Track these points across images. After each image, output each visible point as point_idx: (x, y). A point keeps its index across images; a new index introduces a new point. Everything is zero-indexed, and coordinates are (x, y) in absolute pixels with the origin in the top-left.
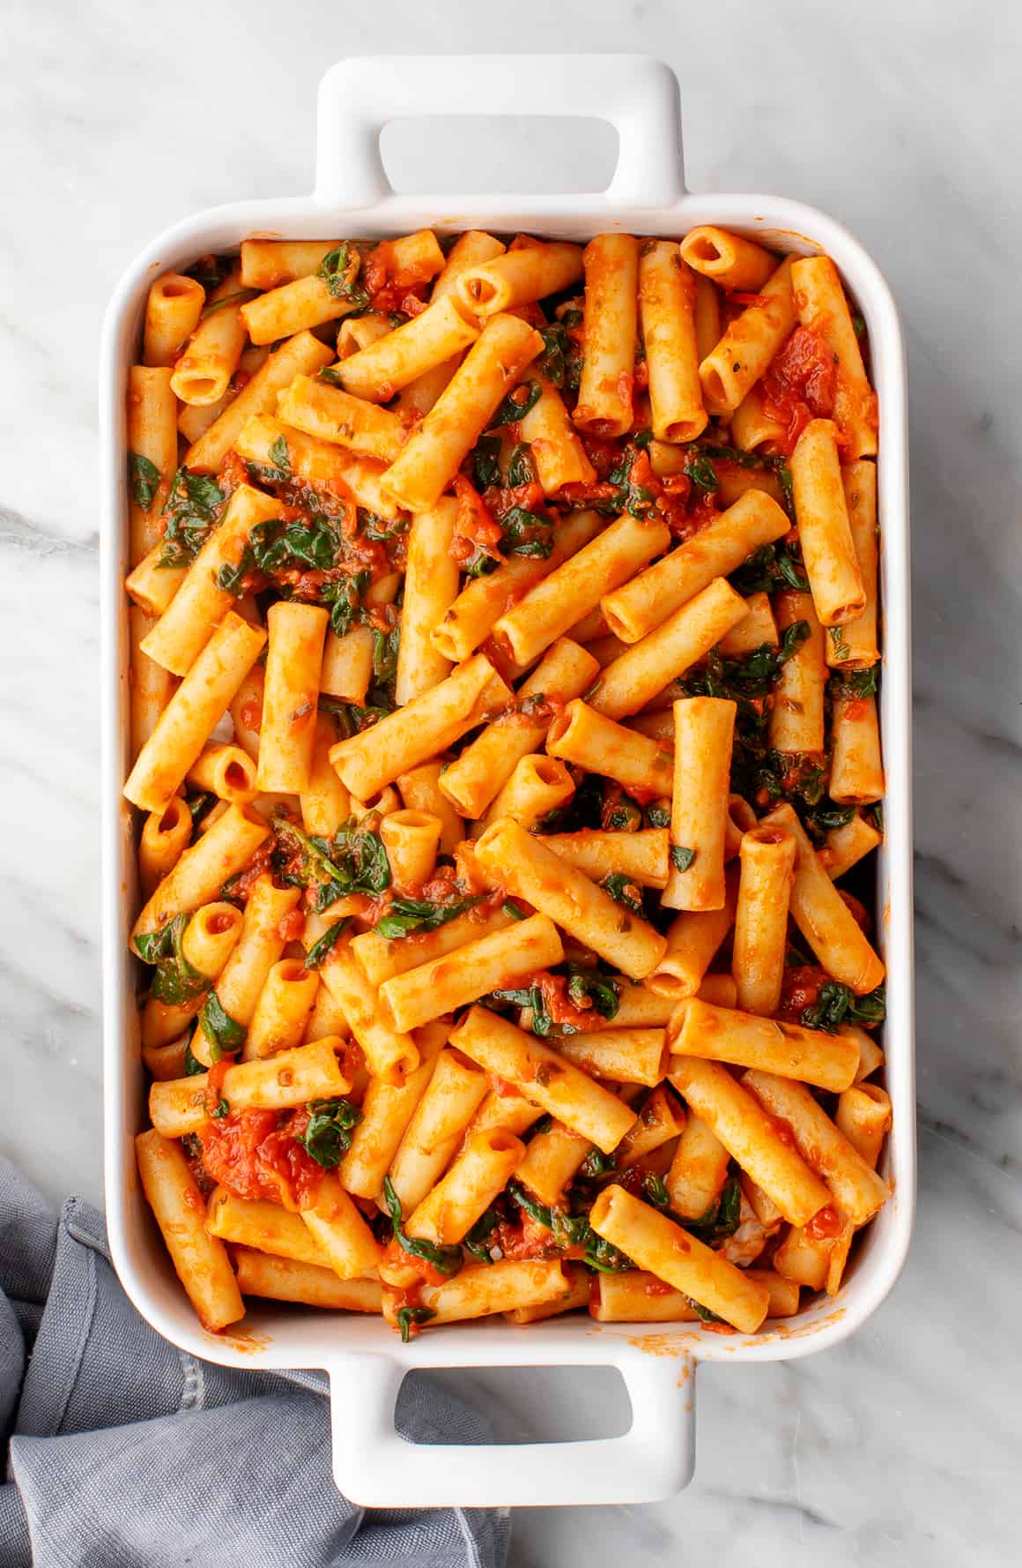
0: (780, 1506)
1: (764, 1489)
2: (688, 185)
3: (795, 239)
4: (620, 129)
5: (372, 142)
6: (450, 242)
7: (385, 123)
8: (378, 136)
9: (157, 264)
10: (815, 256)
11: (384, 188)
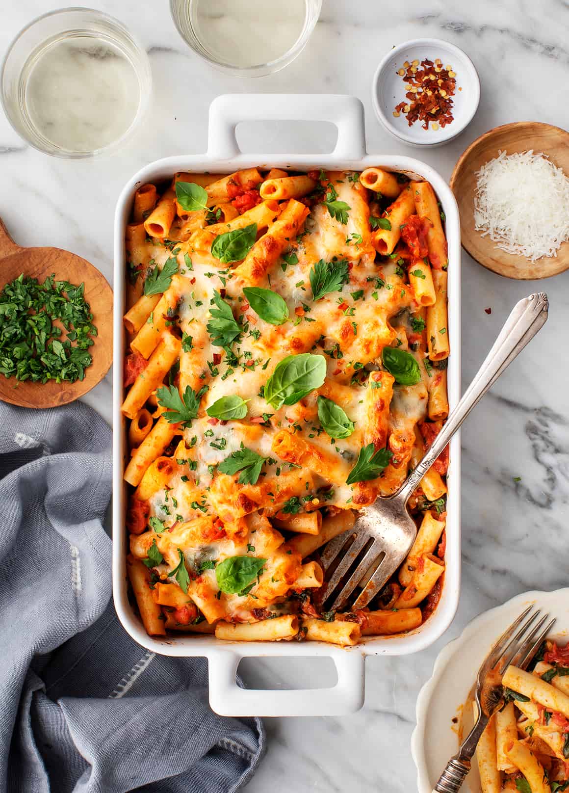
0: (387, 714)
1: (381, 707)
2: (367, 152)
3: (413, 174)
4: (338, 126)
5: (232, 131)
6: (264, 173)
7: (237, 123)
8: (234, 129)
9: (139, 182)
10: (421, 181)
11: (237, 150)
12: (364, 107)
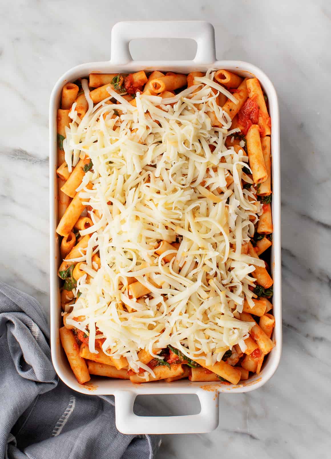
0: (243, 434)
1: (239, 429)
2: (217, 59)
3: (248, 73)
4: (197, 41)
5: (127, 46)
6: (149, 74)
7: (130, 41)
8: (128, 44)
9: (66, 80)
10: (253, 78)
11: (130, 58)
12: (214, 28)
